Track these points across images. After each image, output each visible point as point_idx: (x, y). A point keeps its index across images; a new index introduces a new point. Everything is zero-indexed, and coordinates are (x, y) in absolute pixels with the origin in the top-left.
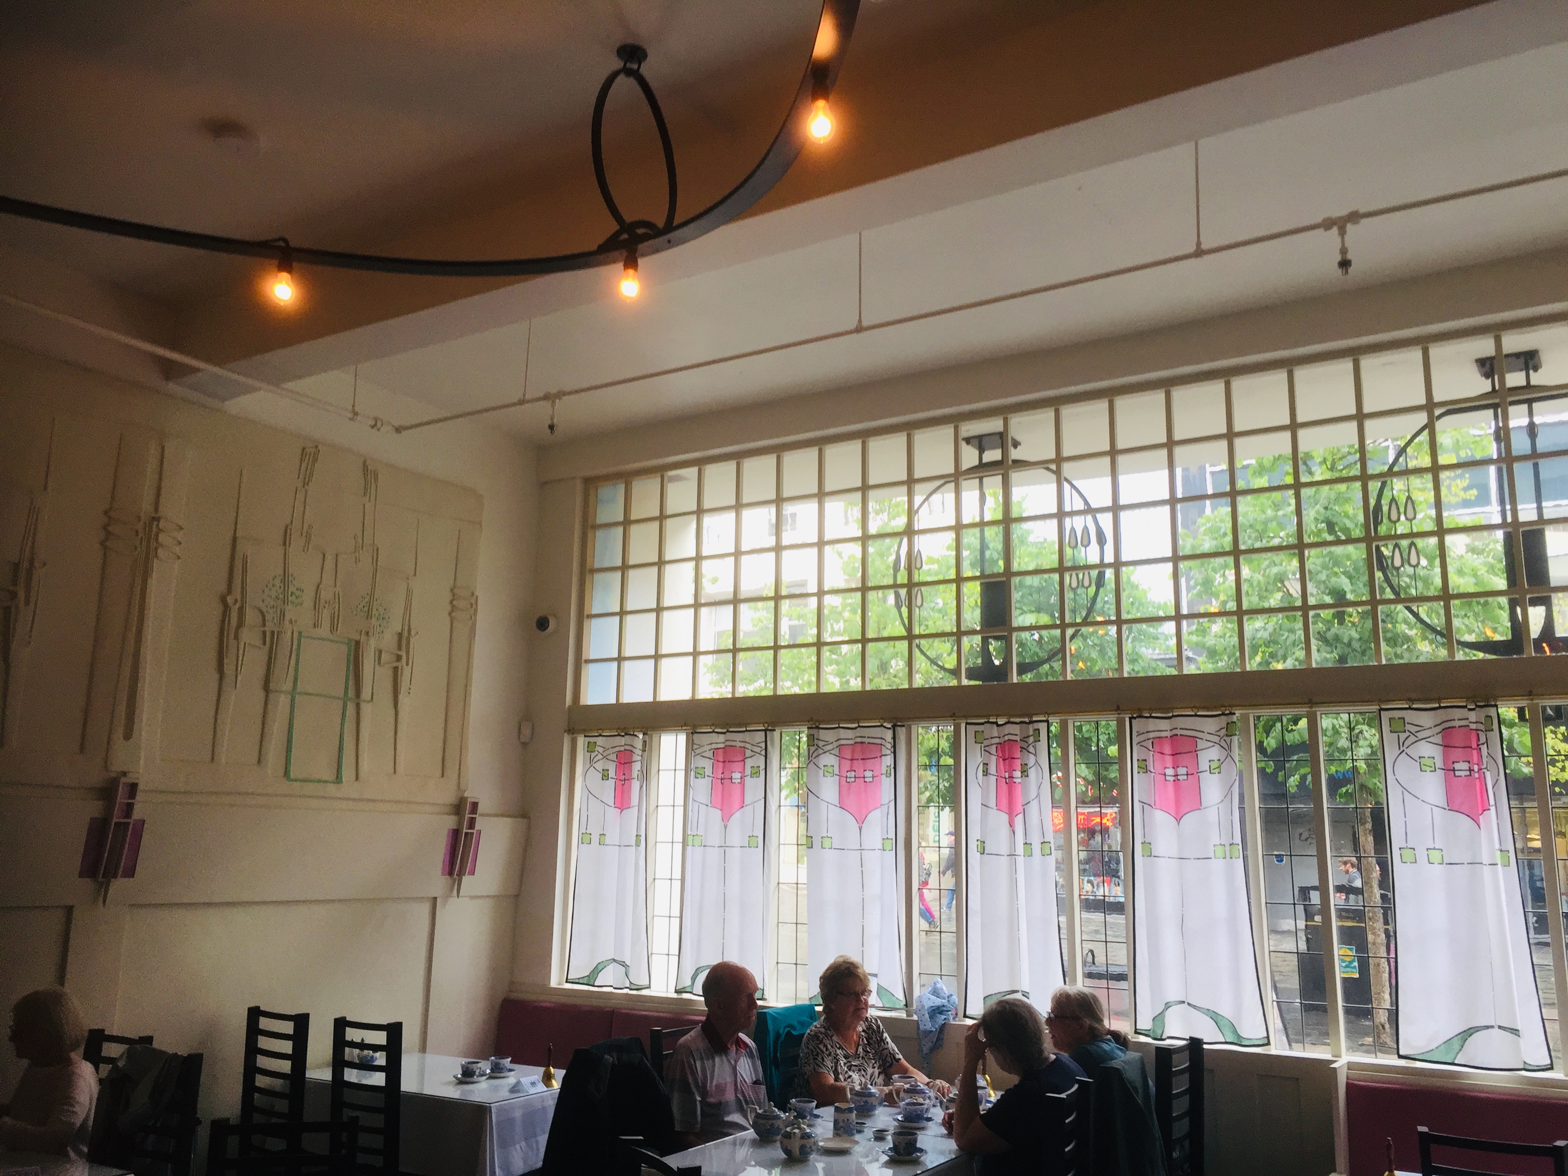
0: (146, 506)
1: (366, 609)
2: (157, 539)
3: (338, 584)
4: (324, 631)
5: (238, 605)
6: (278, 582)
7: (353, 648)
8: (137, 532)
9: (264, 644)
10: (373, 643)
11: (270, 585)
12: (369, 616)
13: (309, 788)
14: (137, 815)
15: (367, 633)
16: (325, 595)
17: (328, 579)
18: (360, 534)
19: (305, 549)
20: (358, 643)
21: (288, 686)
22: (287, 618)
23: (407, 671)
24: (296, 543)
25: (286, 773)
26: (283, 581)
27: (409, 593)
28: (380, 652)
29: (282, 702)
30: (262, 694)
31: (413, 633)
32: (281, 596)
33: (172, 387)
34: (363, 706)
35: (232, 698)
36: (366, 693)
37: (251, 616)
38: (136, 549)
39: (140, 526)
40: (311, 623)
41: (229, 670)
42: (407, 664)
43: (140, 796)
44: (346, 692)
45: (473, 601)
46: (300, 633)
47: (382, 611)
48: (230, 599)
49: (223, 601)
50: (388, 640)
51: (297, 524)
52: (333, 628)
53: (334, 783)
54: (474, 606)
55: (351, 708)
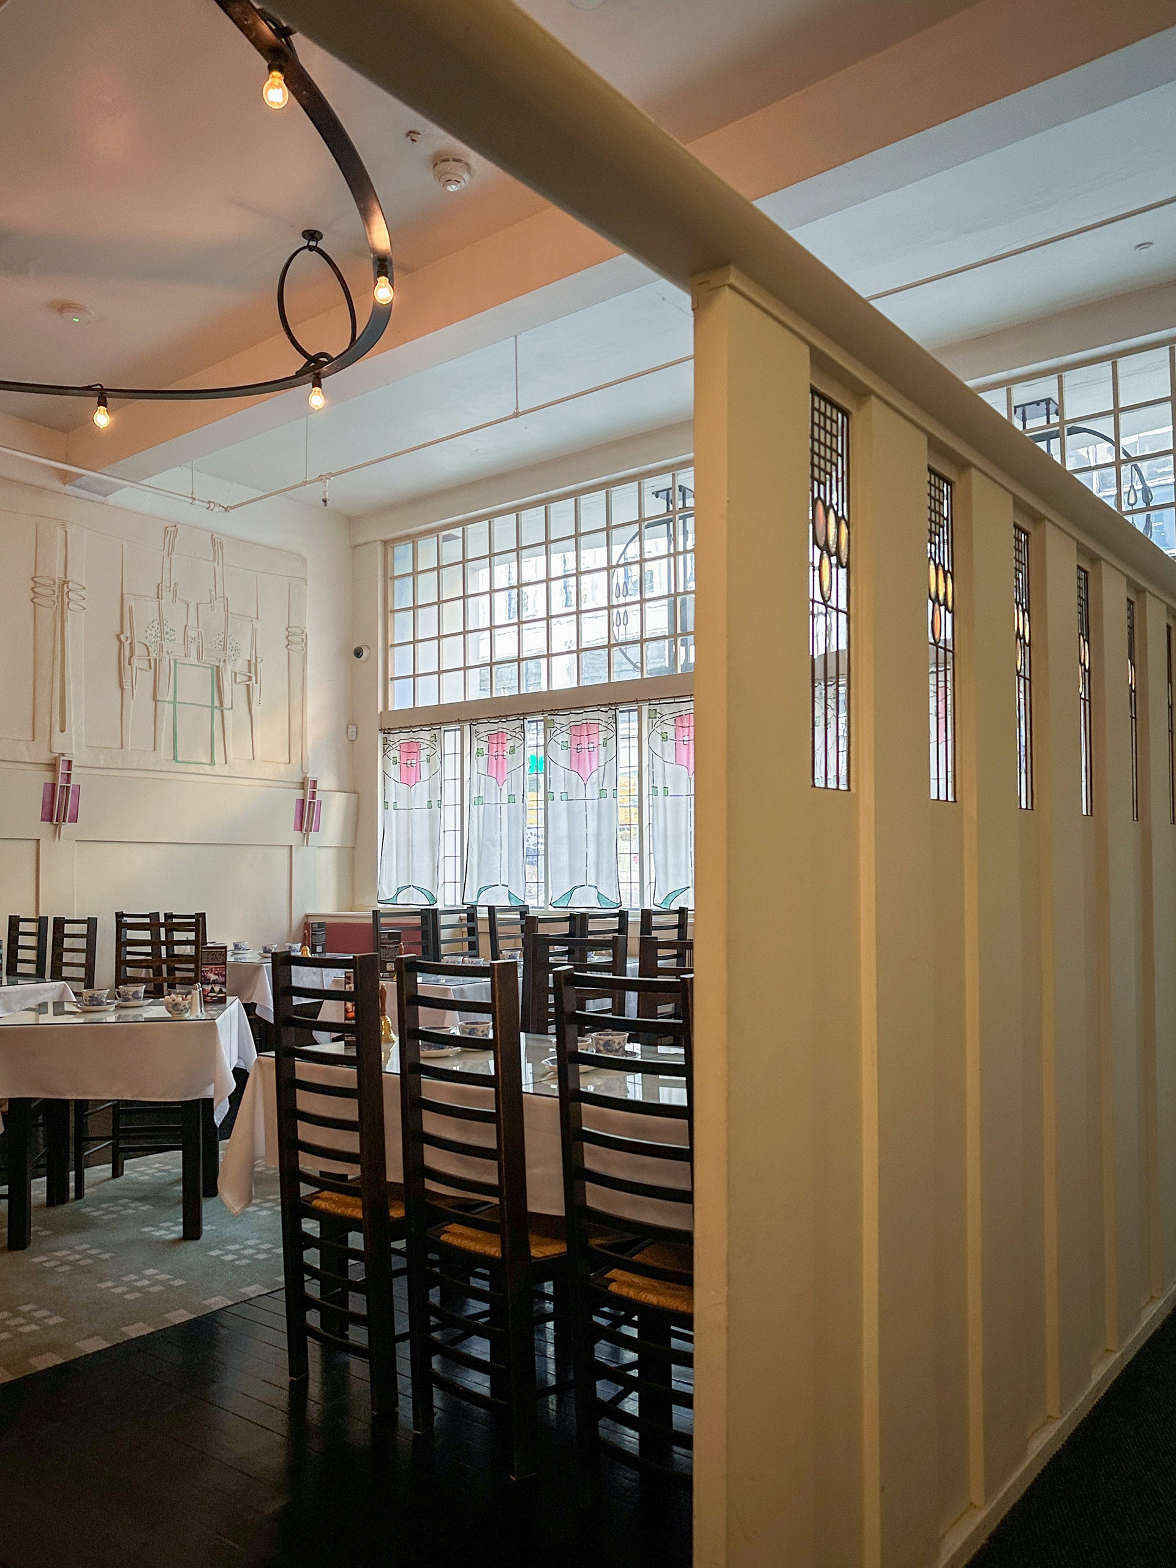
0: (59, 573)
1: (222, 643)
2: (68, 596)
3: (200, 626)
4: (193, 659)
5: (129, 642)
6: (155, 624)
7: (215, 671)
8: (54, 591)
9: (150, 668)
10: (229, 666)
11: (150, 627)
12: (224, 649)
13: (193, 768)
14: (74, 781)
15: (225, 661)
16: (192, 633)
17: (192, 621)
18: (213, 590)
19: (174, 600)
20: (218, 667)
21: (170, 698)
22: (165, 650)
23: (257, 687)
24: (167, 596)
25: (175, 758)
26: (159, 623)
27: (254, 631)
28: (236, 674)
29: (167, 709)
30: (153, 704)
31: (259, 660)
32: (159, 635)
33: (68, 488)
34: (225, 711)
35: (131, 704)
36: (227, 704)
37: (139, 650)
38: (54, 604)
39: (56, 588)
40: (183, 655)
41: (127, 686)
42: (256, 683)
43: (74, 770)
44: (213, 702)
45: (304, 637)
46: (175, 661)
47: (234, 644)
48: (123, 638)
49: (118, 637)
50: (241, 665)
51: (166, 583)
52: (199, 658)
53: (209, 764)
54: (305, 641)
55: (217, 713)
